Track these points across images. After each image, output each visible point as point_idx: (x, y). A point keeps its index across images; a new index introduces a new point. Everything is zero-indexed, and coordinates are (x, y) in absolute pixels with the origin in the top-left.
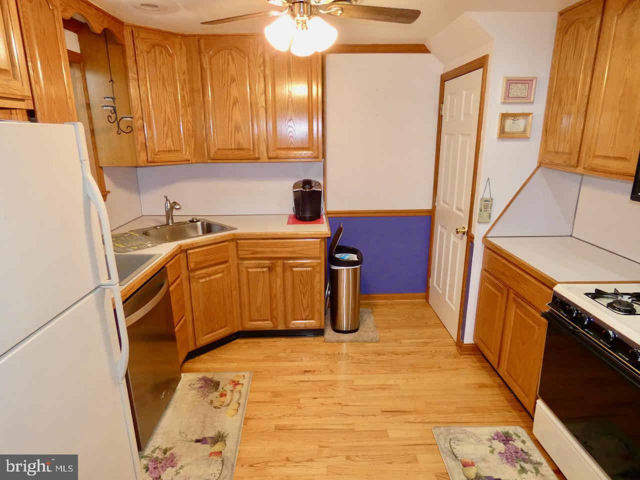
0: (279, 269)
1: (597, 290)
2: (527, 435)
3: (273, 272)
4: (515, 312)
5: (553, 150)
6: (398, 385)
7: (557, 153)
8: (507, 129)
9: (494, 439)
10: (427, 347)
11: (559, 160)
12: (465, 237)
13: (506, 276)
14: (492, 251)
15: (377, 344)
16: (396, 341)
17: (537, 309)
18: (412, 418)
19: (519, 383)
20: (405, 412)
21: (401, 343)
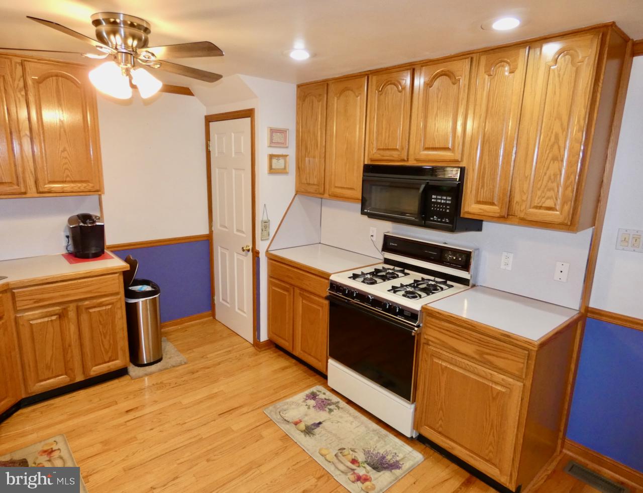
0: (72, 314)
1: (353, 274)
2: (324, 389)
3: (66, 318)
4: (303, 302)
5: (306, 182)
6: (222, 390)
7: (309, 184)
8: (274, 167)
9: (307, 400)
10: (231, 355)
11: (312, 189)
12: (250, 254)
13: (292, 278)
14: (274, 260)
15: (186, 365)
16: (202, 357)
17: (319, 296)
18: (245, 410)
19: (312, 354)
20: (237, 408)
21: (207, 358)
